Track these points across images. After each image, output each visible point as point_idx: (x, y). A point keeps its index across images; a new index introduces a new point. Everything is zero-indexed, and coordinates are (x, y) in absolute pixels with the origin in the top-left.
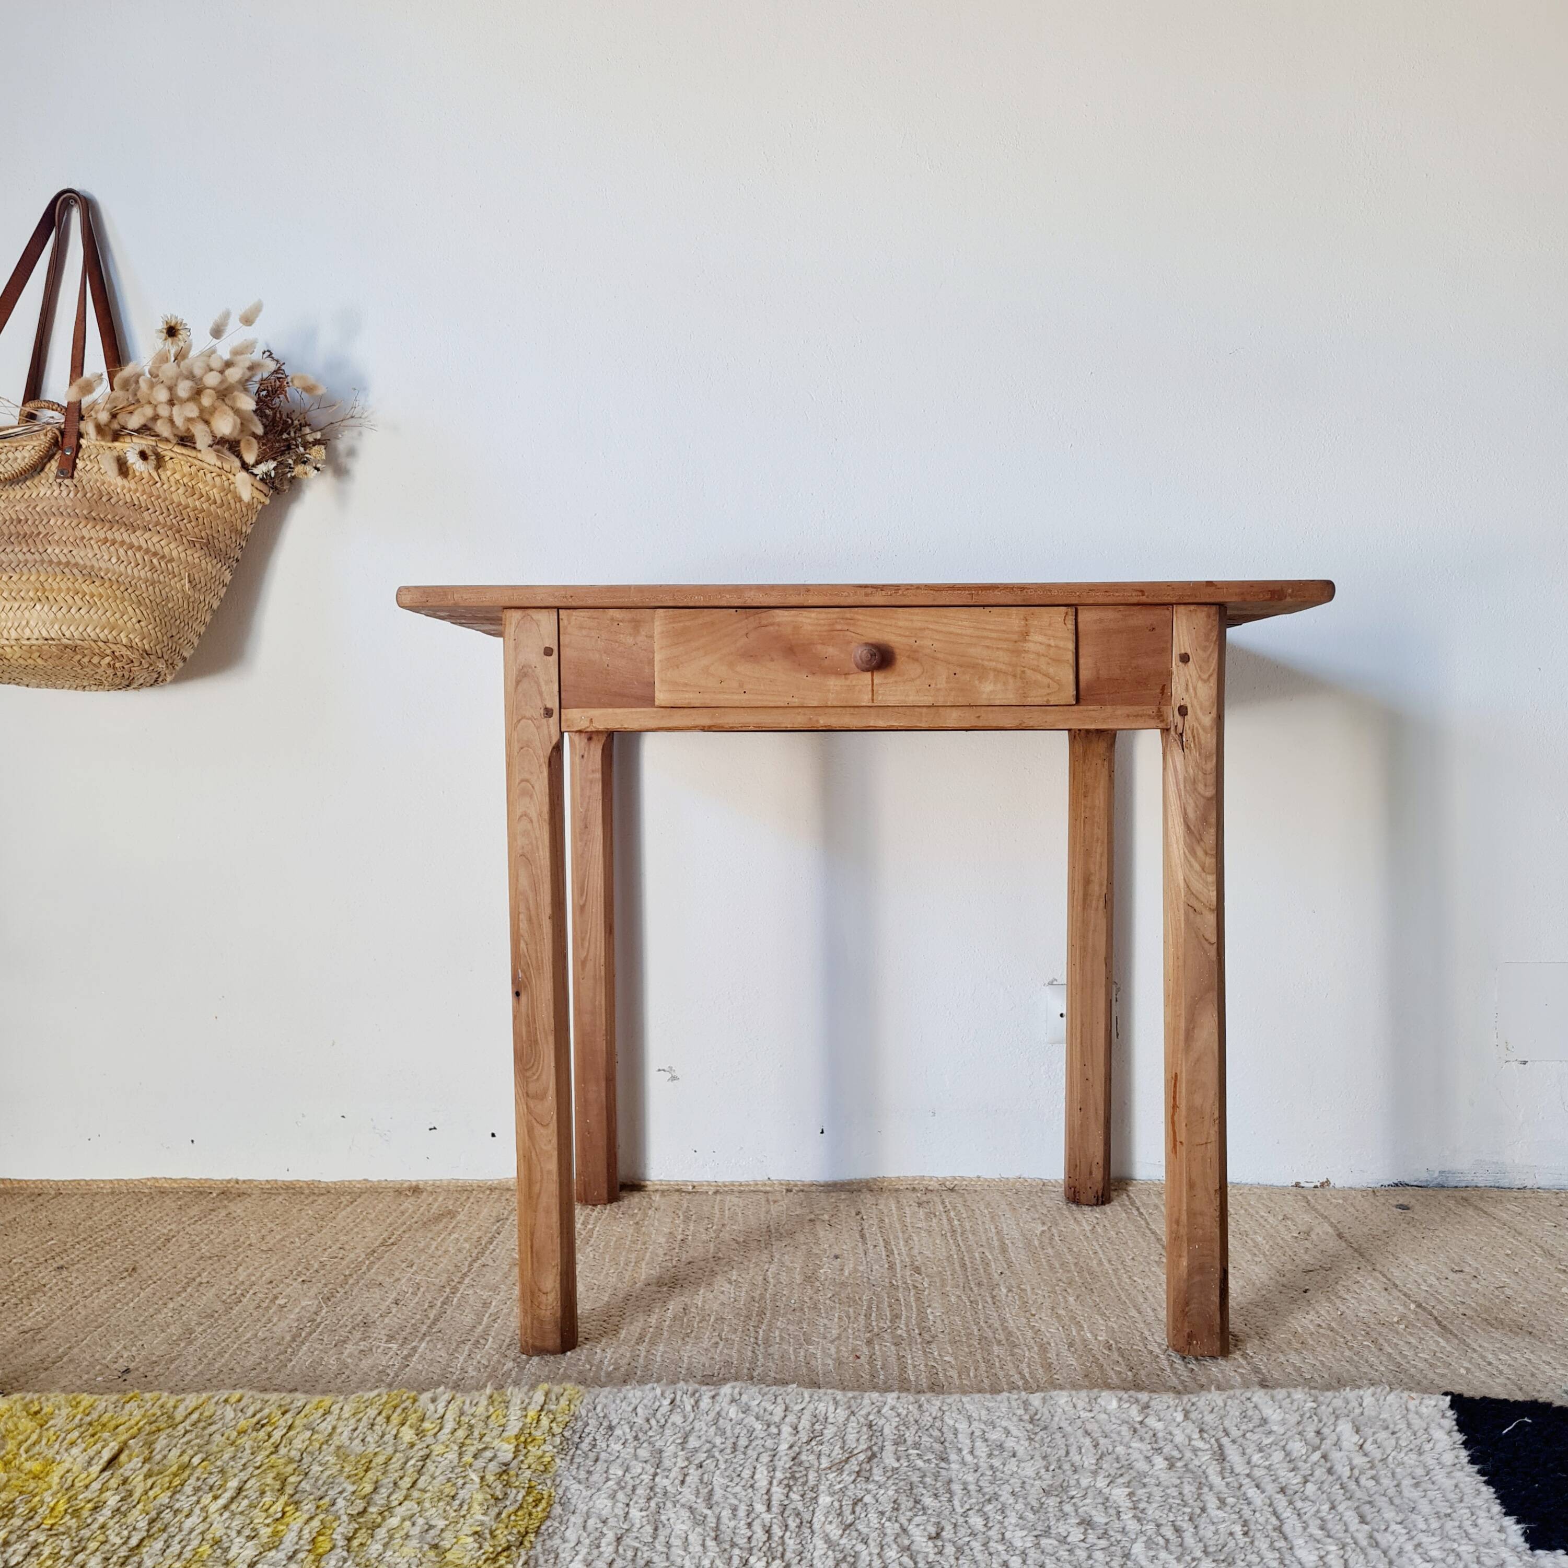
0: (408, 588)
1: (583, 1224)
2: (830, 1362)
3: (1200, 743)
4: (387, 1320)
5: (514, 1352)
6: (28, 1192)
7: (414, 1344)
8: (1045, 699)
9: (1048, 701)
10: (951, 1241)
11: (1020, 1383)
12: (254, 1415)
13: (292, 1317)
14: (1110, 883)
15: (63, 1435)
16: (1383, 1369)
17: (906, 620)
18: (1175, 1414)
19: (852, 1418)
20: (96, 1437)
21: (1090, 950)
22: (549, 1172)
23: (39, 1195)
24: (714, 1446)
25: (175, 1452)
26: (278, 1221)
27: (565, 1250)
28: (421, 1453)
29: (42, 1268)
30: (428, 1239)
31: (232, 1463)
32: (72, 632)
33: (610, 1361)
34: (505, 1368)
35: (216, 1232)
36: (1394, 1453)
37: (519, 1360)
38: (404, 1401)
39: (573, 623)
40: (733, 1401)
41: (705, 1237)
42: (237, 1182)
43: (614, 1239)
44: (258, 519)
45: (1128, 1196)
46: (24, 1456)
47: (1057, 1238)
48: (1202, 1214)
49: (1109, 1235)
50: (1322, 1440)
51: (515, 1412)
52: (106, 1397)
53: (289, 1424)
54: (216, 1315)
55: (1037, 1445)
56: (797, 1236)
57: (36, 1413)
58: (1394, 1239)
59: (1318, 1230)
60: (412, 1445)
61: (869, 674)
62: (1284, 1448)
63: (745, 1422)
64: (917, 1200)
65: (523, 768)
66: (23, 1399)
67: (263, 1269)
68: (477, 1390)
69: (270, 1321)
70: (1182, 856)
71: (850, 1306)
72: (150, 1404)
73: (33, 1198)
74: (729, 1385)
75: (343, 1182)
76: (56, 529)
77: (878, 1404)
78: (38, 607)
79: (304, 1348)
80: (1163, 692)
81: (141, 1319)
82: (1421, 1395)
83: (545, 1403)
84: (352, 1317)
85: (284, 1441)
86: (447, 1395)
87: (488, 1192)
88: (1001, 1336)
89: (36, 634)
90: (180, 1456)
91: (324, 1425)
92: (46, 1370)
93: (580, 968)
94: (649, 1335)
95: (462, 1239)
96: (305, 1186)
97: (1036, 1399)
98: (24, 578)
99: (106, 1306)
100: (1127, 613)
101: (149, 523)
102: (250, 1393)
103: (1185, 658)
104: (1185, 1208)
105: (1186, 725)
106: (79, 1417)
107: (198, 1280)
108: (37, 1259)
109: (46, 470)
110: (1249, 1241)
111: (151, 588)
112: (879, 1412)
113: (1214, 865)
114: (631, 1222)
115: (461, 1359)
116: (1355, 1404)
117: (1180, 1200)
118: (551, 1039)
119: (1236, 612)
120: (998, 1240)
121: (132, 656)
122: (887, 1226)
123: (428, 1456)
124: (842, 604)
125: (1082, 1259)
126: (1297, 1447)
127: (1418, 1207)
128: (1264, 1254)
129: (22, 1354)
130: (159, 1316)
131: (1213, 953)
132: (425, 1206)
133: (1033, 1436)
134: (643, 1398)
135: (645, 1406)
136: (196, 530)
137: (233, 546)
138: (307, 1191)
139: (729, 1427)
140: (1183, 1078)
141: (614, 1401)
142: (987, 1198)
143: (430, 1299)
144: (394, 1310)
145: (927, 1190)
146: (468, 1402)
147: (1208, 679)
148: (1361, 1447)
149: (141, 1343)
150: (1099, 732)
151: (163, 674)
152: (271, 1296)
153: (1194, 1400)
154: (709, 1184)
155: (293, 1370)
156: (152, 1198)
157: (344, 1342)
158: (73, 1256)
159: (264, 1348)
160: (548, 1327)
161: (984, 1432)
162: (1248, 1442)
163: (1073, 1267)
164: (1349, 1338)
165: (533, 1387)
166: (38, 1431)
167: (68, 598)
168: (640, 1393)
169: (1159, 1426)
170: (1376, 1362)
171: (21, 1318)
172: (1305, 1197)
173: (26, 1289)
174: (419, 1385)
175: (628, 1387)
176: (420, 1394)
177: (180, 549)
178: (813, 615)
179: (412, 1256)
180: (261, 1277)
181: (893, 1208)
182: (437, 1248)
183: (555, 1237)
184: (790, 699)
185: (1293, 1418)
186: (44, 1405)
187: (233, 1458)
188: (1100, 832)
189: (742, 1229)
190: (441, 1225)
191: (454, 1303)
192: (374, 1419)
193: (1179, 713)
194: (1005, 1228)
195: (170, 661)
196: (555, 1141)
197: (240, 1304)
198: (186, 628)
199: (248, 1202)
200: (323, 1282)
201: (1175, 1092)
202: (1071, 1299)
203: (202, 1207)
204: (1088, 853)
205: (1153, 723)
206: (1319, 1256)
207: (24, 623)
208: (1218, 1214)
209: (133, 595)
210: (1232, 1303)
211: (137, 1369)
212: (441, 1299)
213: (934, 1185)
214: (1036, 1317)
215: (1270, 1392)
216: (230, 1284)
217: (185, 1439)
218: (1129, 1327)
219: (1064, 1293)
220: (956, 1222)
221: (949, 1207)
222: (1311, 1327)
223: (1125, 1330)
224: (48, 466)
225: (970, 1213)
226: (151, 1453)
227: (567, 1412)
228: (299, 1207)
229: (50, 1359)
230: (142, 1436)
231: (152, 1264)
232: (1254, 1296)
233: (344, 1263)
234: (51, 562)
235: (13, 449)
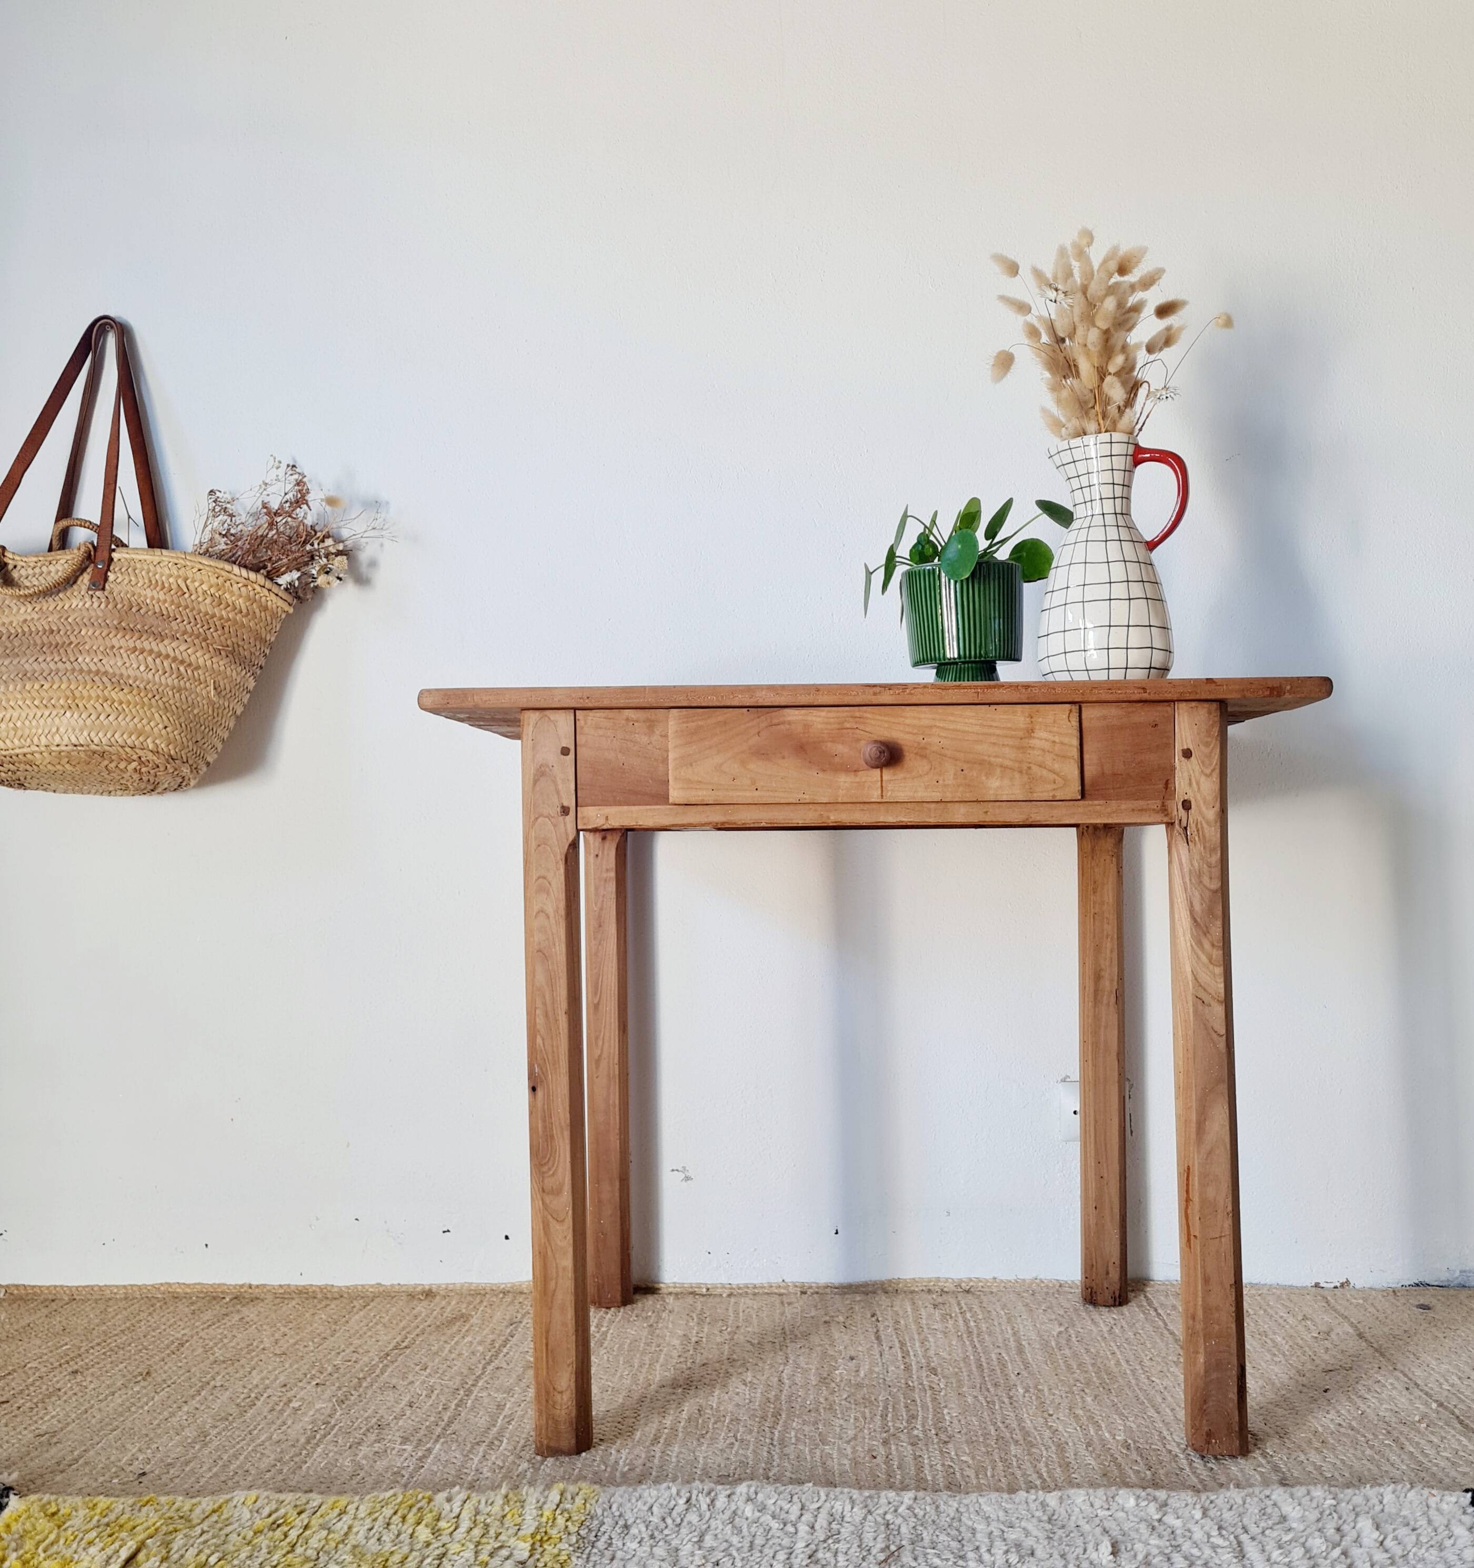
0: (429, 691)
1: (597, 1327)
2: (846, 1462)
3: (1204, 836)
4: (401, 1423)
5: (529, 1453)
6: (42, 1298)
7: (428, 1446)
8: (1051, 794)
9: (1054, 796)
10: (968, 1343)
11: (1038, 1482)
12: (270, 1515)
13: (306, 1419)
14: (1121, 978)
15: (81, 1535)
16: (1405, 1467)
17: (914, 718)
18: (1193, 1512)
19: (869, 1517)
20: (114, 1537)
21: (1102, 1046)
22: (564, 1269)
23: (53, 1301)
24: (731, 1546)
25: (192, 1552)
26: (291, 1325)
27: (580, 1348)
28: (437, 1552)
29: (56, 1372)
30: (441, 1343)
31: (248, 1562)
32: (101, 738)
33: (625, 1462)
34: (520, 1469)
35: (230, 1336)
36: (1414, 1550)
37: (533, 1461)
38: (420, 1501)
39: (589, 722)
40: (749, 1499)
41: (719, 1339)
42: (250, 1286)
43: (628, 1341)
44: (281, 627)
45: (1146, 1297)
46: (43, 1555)
47: (1074, 1339)
48: (1217, 1309)
49: (1126, 1336)
50: (1342, 1537)
51: (530, 1512)
52: (122, 1500)
53: (305, 1523)
54: (231, 1418)
55: (1056, 1544)
56: (812, 1338)
57: (54, 1514)
58: (1415, 1339)
59: (1338, 1330)
60: (428, 1544)
61: (878, 770)
62: (1303, 1545)
63: (761, 1520)
64: (932, 1301)
65: (540, 865)
66: (40, 1500)
67: (277, 1372)
68: (492, 1490)
69: (284, 1423)
70: (1190, 948)
71: (865, 1407)
72: (167, 1507)
73: (47, 1303)
74: (745, 1484)
75: (356, 1286)
76: (87, 639)
77: (895, 1503)
78: (68, 714)
79: (319, 1450)
80: (1166, 788)
81: (156, 1422)
82: (1442, 1492)
83: (560, 1502)
84: (366, 1419)
85: (300, 1541)
86: (462, 1495)
87: (501, 1295)
88: (1019, 1437)
89: (66, 741)
90: (197, 1555)
91: (340, 1524)
92: (62, 1472)
93: (594, 1066)
94: (664, 1436)
95: (475, 1342)
96: (318, 1290)
97: (1052, 1499)
98: (55, 687)
99: (120, 1409)
100: (1130, 710)
101: (177, 632)
102: (266, 1494)
103: (1187, 754)
104: (1200, 1303)
105: (1191, 819)
106: (96, 1518)
107: (212, 1383)
108: (52, 1364)
109: (79, 582)
110: (1268, 1341)
111: (177, 695)
112: (896, 1511)
113: (1221, 959)
114: (645, 1325)
115: (476, 1460)
116: (1375, 1501)
117: (1195, 1294)
118: (567, 1134)
119: (1237, 709)
120: (1015, 1341)
121: (157, 762)
122: (903, 1328)
123: (444, 1555)
124: (851, 703)
125: (1099, 1360)
126: (1317, 1544)
127: (1439, 1306)
128: (1284, 1355)
129: (38, 1456)
130: (174, 1419)
131: (1222, 1045)
132: (438, 1309)
133: (1051, 1535)
134: (658, 1498)
135: (661, 1505)
136: (222, 638)
137: (257, 654)
138: (319, 1296)
139: (745, 1526)
140: (1196, 1170)
141: (629, 1500)
142: (1004, 1300)
143: (444, 1401)
144: (408, 1413)
145: (943, 1292)
146: (483, 1502)
147: (1211, 774)
148: (1382, 1543)
149: (156, 1446)
150: (1107, 827)
151: (186, 778)
152: (285, 1399)
153: (1213, 1498)
154: (723, 1286)
155: (307, 1472)
156: (166, 1303)
157: (359, 1444)
158: (87, 1361)
159: (279, 1450)
160: (563, 1427)
161: (1003, 1532)
162: (1267, 1539)
163: (1091, 1368)
164: (1370, 1437)
165: (548, 1487)
166: (55, 1531)
167: (97, 705)
168: (655, 1492)
169: (1178, 1523)
170: (1398, 1461)
171: (36, 1422)
172: (1325, 1298)
173: (41, 1393)
174: (434, 1487)
175: (644, 1487)
176: (434, 1494)
177: (206, 657)
178: (823, 714)
179: (426, 1359)
180: (276, 1379)
181: (909, 1310)
182: (450, 1352)
183: (570, 1335)
184: (801, 796)
185: (1313, 1516)
186: (61, 1506)
187: (250, 1557)
188: (1110, 928)
189: (757, 1331)
190: (455, 1329)
191: (468, 1405)
192: (390, 1519)
193: (1183, 807)
194: (1022, 1329)
195: (195, 766)
196: (570, 1237)
197: (254, 1408)
198: (211, 733)
199: (261, 1306)
200: (337, 1385)
201: (1188, 1185)
202: (1089, 1399)
203: (215, 1312)
204: (1098, 949)
205: (1159, 817)
206: (1340, 1356)
207: (54, 730)
208: (1234, 1309)
209: (160, 702)
210: (1250, 1402)
211: (152, 1472)
212: (456, 1401)
213: (949, 1287)
214: (1054, 1417)
215: (1289, 1489)
216: (244, 1387)
217: (202, 1539)
218: (1147, 1427)
219: (1082, 1393)
220: (972, 1324)
221: (965, 1308)
222: (1332, 1426)
223: (1144, 1429)
224: (81, 578)
225: (986, 1315)
226: (168, 1552)
227: (582, 1511)
228: (312, 1311)
229: (65, 1462)
230: (159, 1537)
231: (166, 1368)
232: (1274, 1396)
233: (358, 1366)
234: (81, 671)
235: (47, 563)
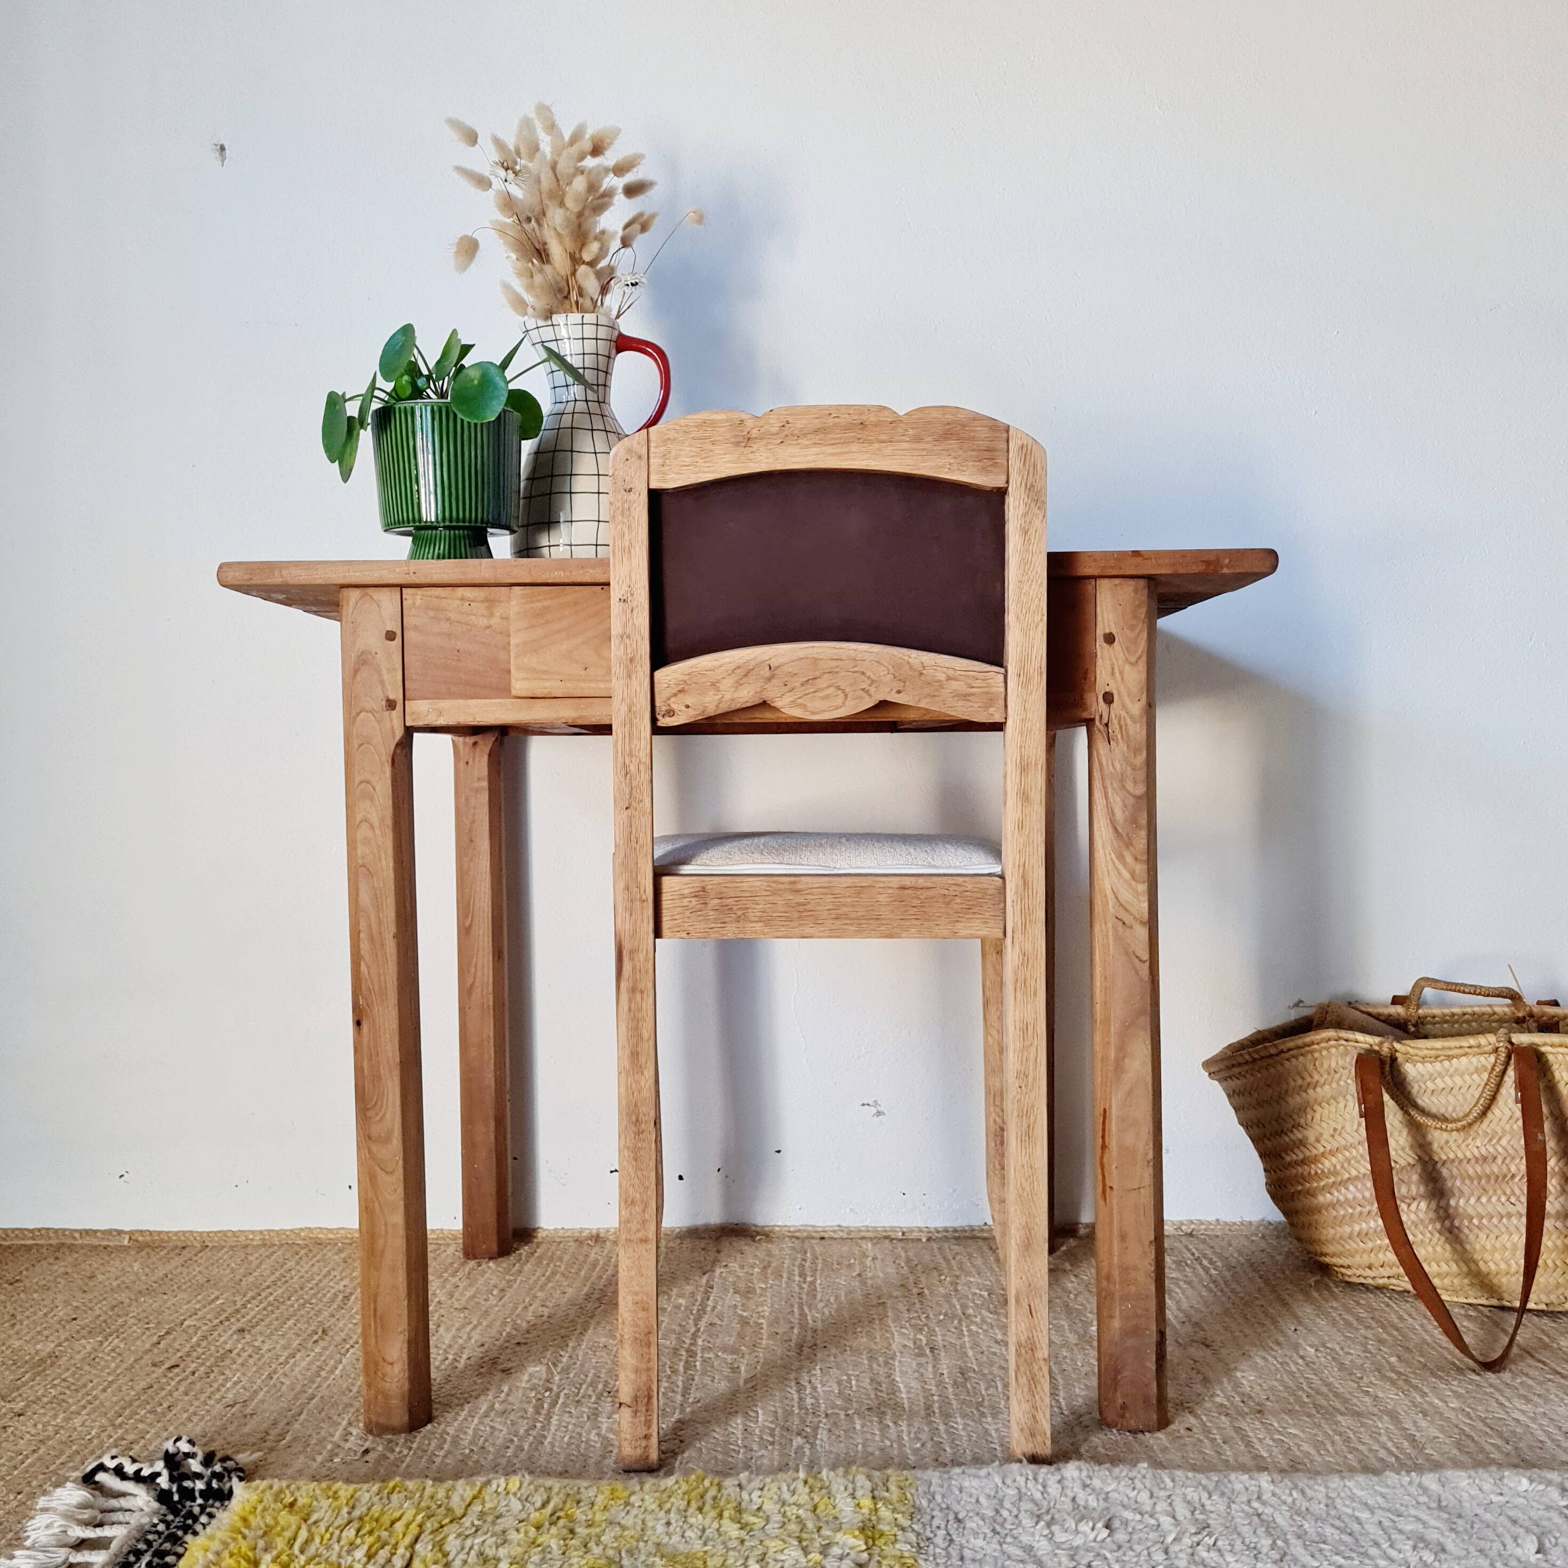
0: (231, 565)
3: (1128, 734)
6: (171, 1244)
12: (544, 1505)
13: (524, 1385)
20: (377, 1534)
22: (395, 1225)
23: (184, 1248)
27: (414, 1313)
28: (757, 1551)
29: (220, 1330)
39: (418, 602)
48: (1135, 1268)
51: (844, 1501)
52: (364, 1486)
53: (588, 1517)
57: (292, 1505)
60: (742, 1542)
65: (363, 767)
66: (270, 1487)
70: (1109, 862)
72: (419, 1495)
73: (178, 1251)
79: (554, 1422)
80: (1086, 678)
83: (873, 1489)
85: (593, 1539)
99: (309, 1374)
103: (1110, 639)
104: (1116, 1262)
105: (1112, 715)
106: (345, 1510)
108: (211, 1322)
113: (1145, 873)
117: (1111, 1253)
118: (396, 1074)
123: (765, 1554)
131: (1144, 972)
134: (983, 1488)
135: (988, 1495)
140: (1113, 1114)
147: (1136, 663)
154: (920, 1230)
155: (552, 1449)
156: (311, 1250)
157: (596, 1414)
158: (249, 1317)
160: (394, 1402)
166: (304, 1527)
171: (219, 1390)
173: (211, 1355)
180: (469, 1339)
183: (402, 1299)
187: (543, 1560)
192: (685, 1511)
193: (1105, 701)
196: (401, 1190)
200: (541, 1344)
201: (1103, 1130)
208: (1153, 1268)
214: (1365, 1381)
220: (1216, 1272)
221: (1198, 1254)
225: (1227, 1262)
227: (905, 1502)
229: (272, 1437)
230: (427, 1536)
